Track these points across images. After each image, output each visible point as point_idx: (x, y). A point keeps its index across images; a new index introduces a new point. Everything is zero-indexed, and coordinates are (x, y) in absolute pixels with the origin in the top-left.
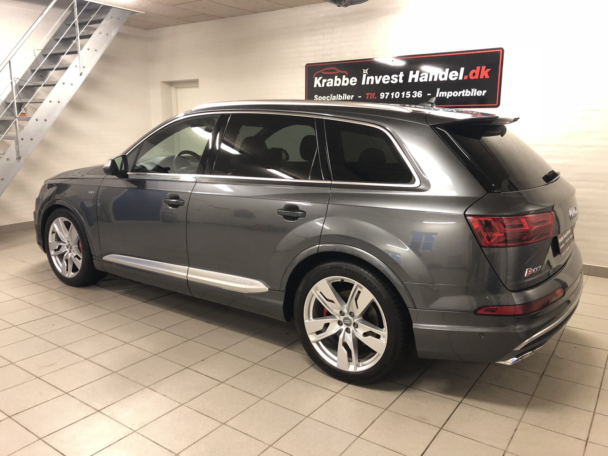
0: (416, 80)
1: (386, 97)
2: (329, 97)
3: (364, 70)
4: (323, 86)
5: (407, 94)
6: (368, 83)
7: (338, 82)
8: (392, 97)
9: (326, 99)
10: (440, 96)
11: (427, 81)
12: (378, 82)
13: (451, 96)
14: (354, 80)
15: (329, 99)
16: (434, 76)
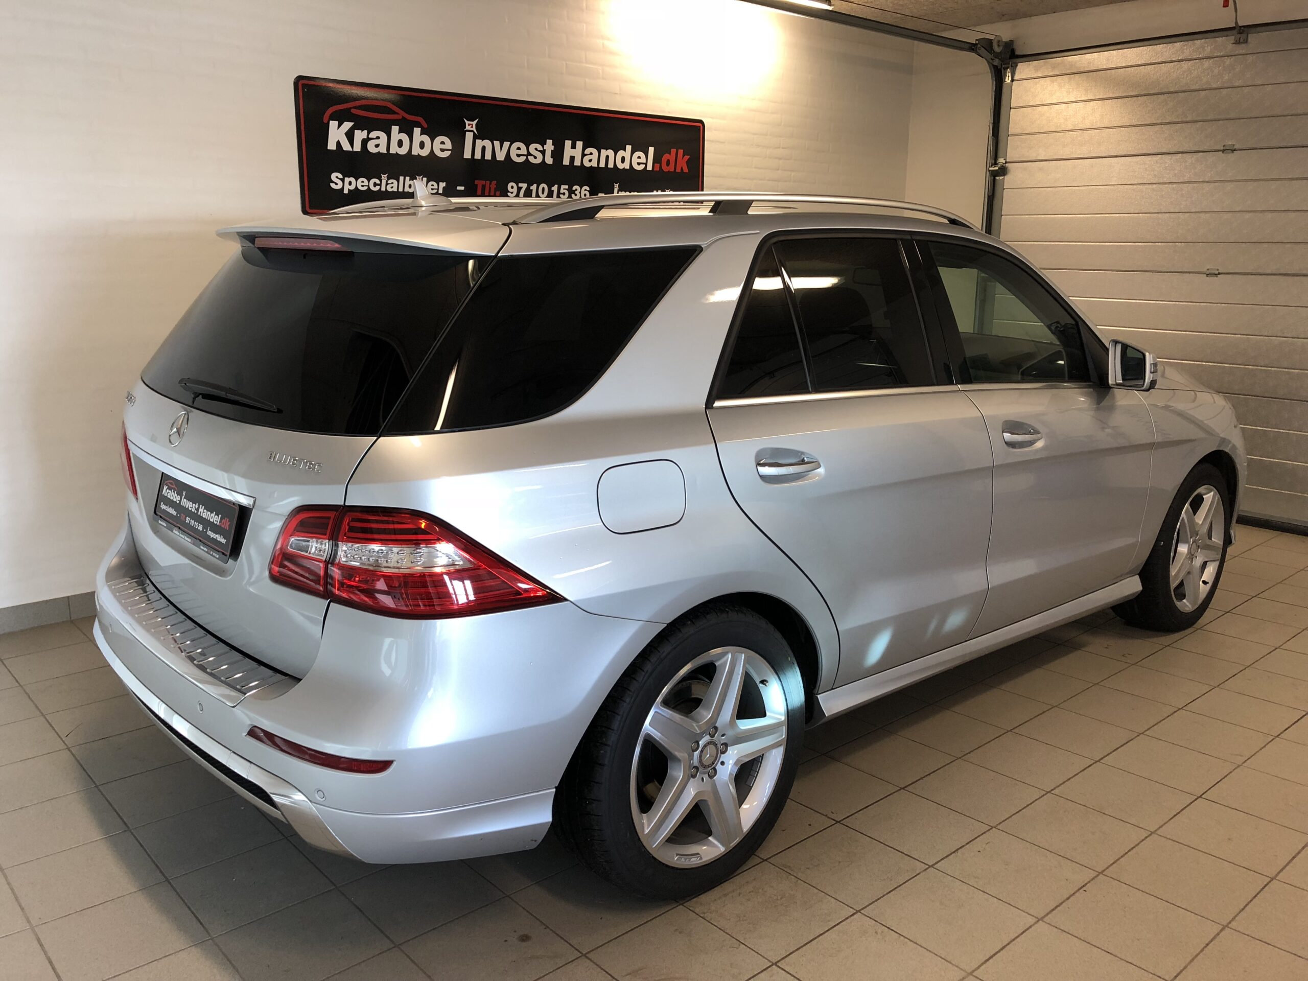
0: (577, 163)
1: (522, 195)
2: (378, 182)
3: (467, 122)
4: (357, 147)
5: (562, 191)
6: (478, 156)
7: (400, 144)
8: (534, 195)
9: (368, 186)
11: (596, 166)
12: (500, 156)
14: (443, 143)
15: (379, 187)
16: (607, 157)
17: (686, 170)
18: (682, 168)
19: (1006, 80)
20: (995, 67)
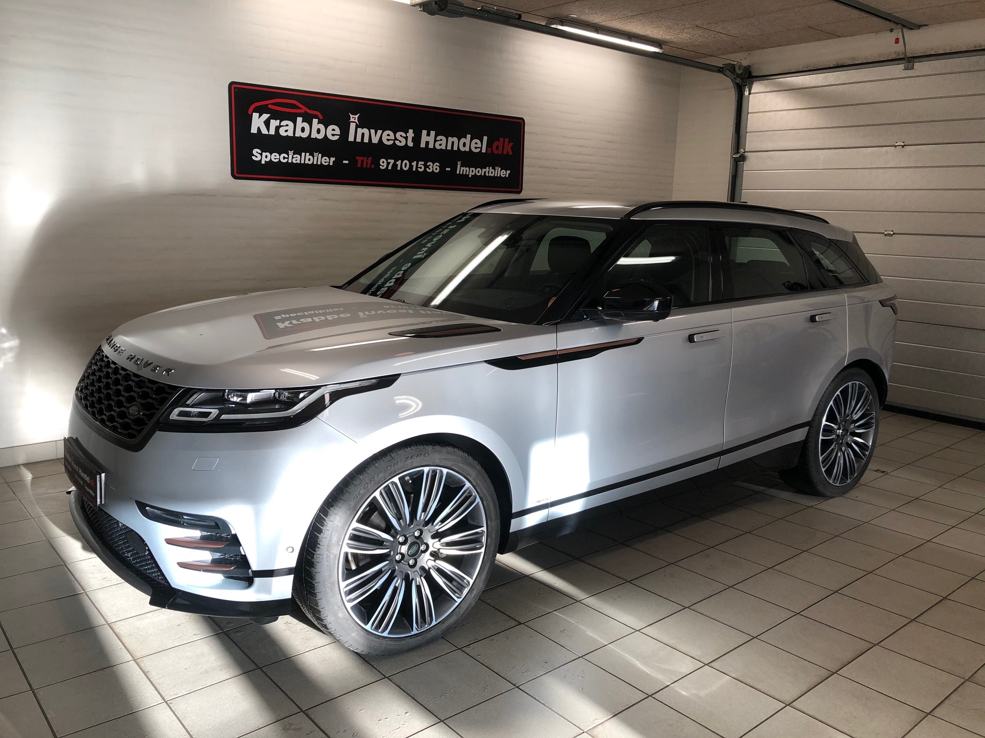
0: (431, 146)
1: (390, 168)
2: (286, 156)
3: (351, 116)
4: (272, 132)
5: (419, 166)
6: (359, 140)
7: (303, 130)
8: (399, 168)
9: (279, 159)
10: (461, 173)
11: (446, 149)
12: (375, 140)
13: (473, 174)
14: (333, 130)
15: (287, 160)
16: (453, 143)
17: (511, 153)
18: (508, 152)
19: (745, 93)
20: (737, 84)
